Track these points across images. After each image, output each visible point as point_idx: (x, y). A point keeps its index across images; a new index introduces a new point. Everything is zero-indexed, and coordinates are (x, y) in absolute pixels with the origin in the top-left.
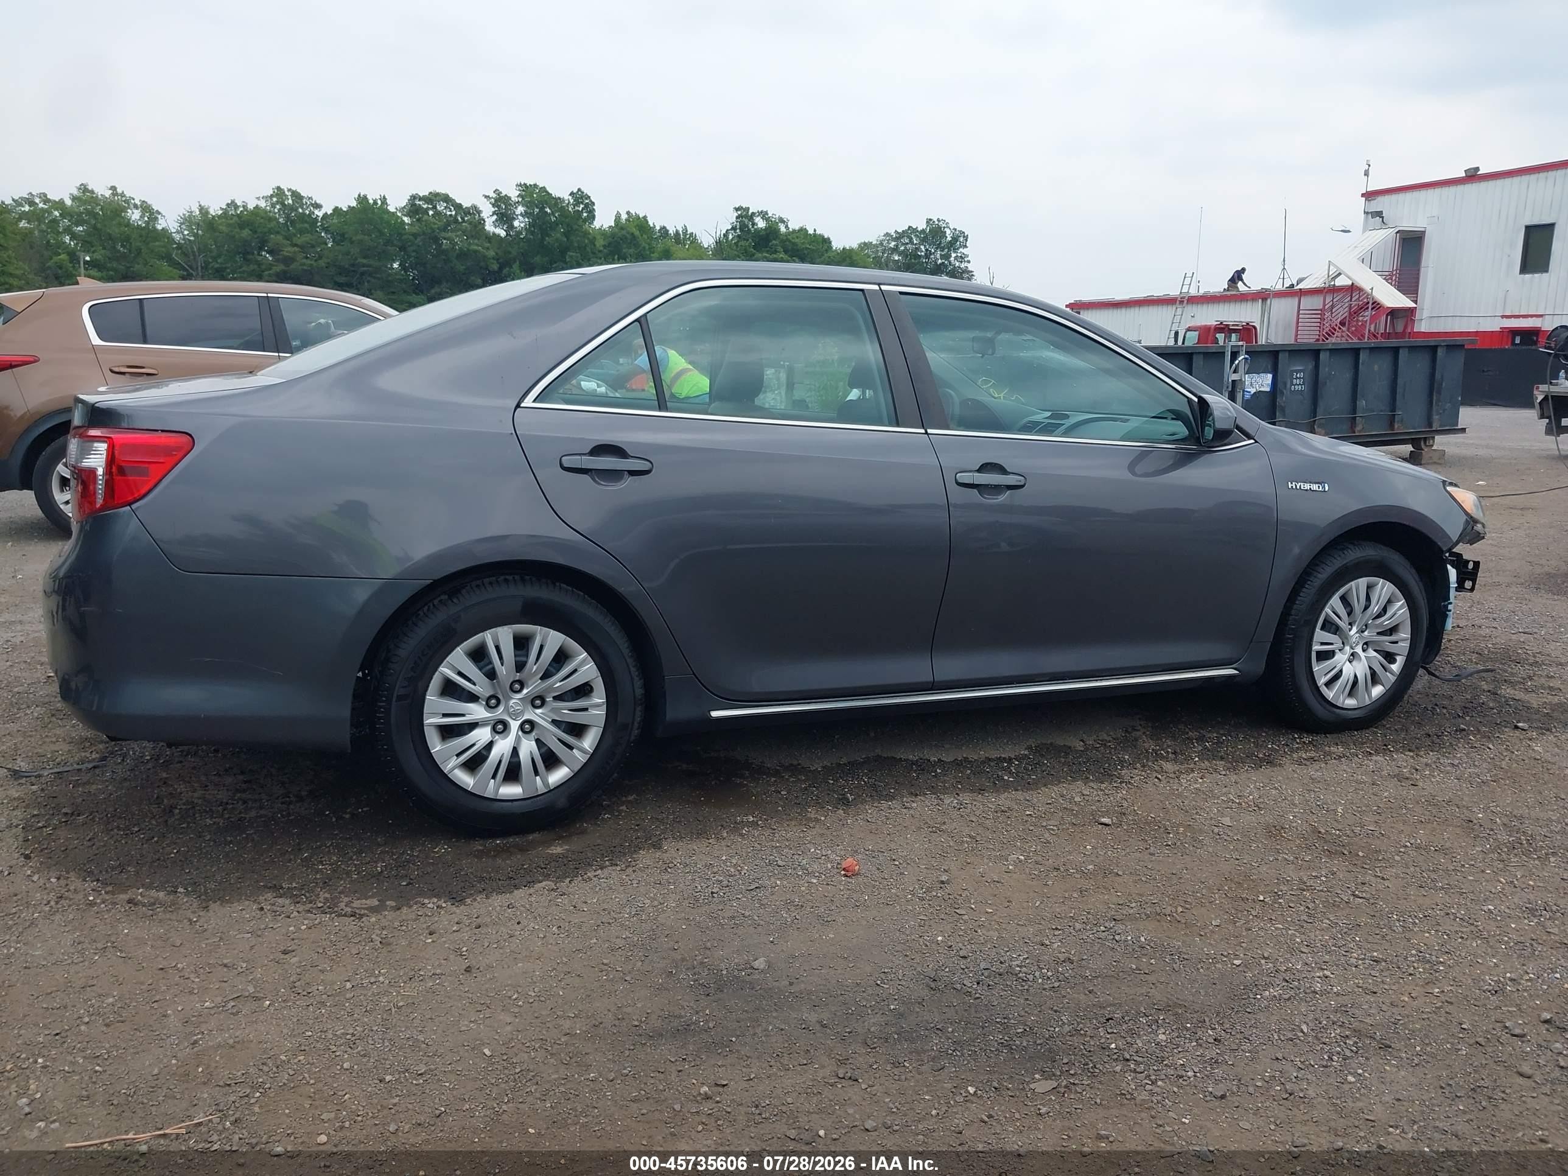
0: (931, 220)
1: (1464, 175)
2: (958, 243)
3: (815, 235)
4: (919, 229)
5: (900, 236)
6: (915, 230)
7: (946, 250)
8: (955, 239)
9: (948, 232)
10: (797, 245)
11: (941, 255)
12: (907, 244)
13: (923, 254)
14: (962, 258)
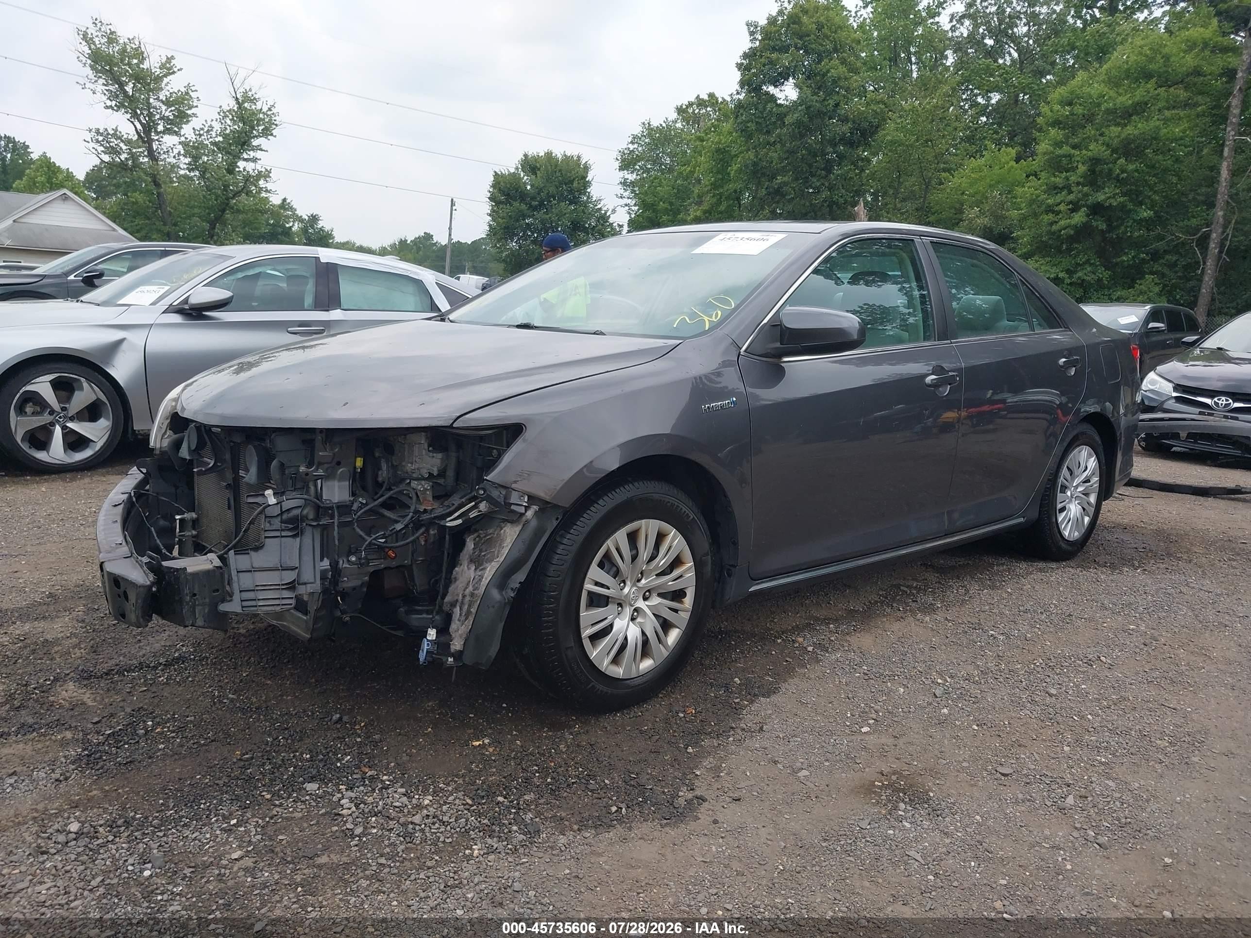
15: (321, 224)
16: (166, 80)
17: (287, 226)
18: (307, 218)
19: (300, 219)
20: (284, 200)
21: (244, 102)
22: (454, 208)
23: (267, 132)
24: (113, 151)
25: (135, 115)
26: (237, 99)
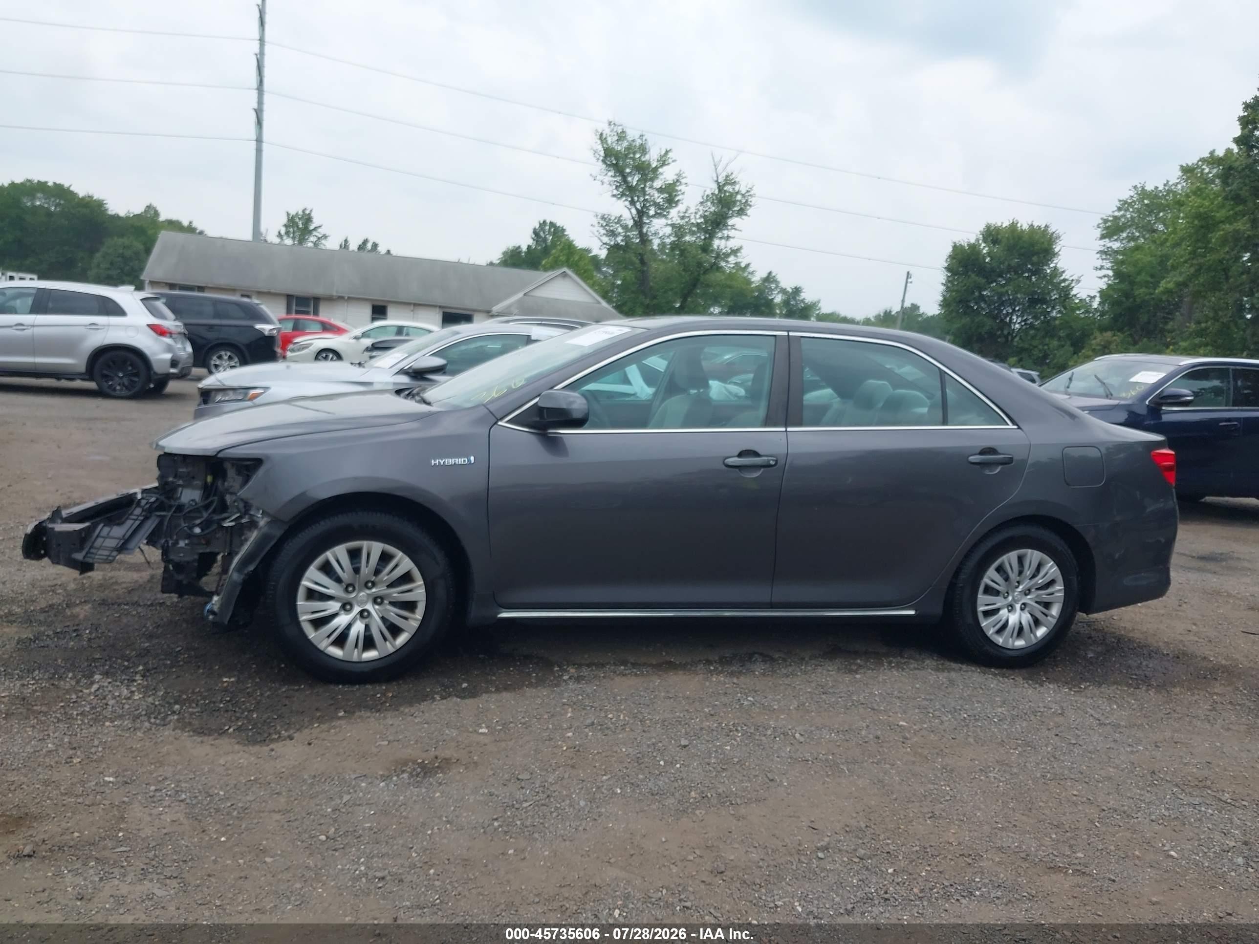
15: (803, 295)
16: (660, 170)
17: (770, 298)
18: (790, 291)
19: (783, 291)
20: (770, 273)
21: (724, 185)
22: (909, 280)
23: (741, 212)
24: (612, 234)
25: (633, 203)
26: (718, 183)
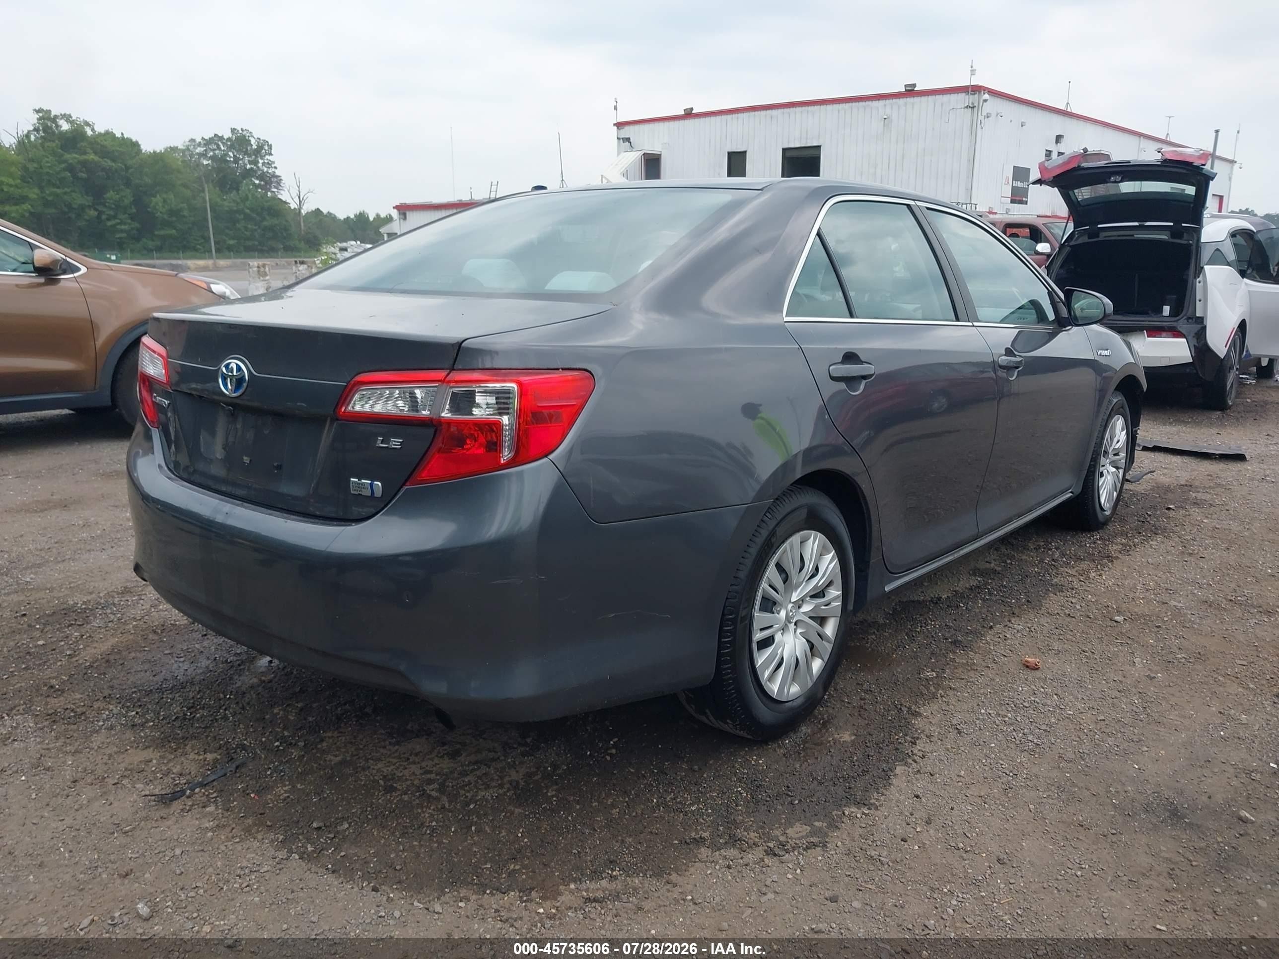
0: (235, 129)
1: (683, 113)
2: (264, 151)
3: (123, 138)
4: (226, 137)
5: (208, 142)
6: (221, 138)
7: (254, 157)
8: (260, 147)
9: (253, 141)
10: (106, 147)
11: (249, 161)
12: (215, 150)
13: (232, 159)
14: (269, 164)
